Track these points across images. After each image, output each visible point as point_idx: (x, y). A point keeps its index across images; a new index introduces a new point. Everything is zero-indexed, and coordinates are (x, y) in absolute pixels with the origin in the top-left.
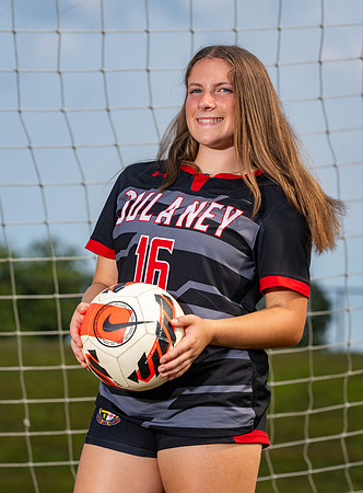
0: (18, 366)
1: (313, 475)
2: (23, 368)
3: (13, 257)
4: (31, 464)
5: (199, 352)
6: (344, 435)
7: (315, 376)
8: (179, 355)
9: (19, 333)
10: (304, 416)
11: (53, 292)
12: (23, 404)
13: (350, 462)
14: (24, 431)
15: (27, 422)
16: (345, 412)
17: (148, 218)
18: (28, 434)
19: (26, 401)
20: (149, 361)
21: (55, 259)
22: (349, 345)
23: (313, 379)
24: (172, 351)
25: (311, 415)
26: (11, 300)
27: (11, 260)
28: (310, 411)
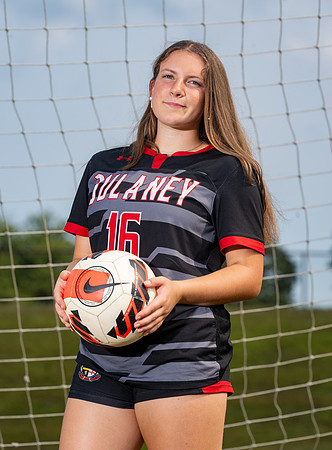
0: (18, 328)
1: (282, 419)
2: (22, 331)
3: (10, 231)
4: (32, 416)
5: (169, 310)
6: (310, 384)
7: (282, 332)
8: (152, 312)
9: (18, 299)
10: (274, 368)
11: (47, 262)
12: (23, 363)
13: (316, 408)
14: (25, 387)
15: (27, 378)
16: (310, 363)
17: (116, 196)
18: (28, 389)
19: (25, 360)
20: (126, 318)
21: (48, 232)
22: (312, 303)
23: (281, 335)
24: (146, 309)
25: (279, 367)
26: (10, 270)
27: (9, 234)
28: (279, 364)
